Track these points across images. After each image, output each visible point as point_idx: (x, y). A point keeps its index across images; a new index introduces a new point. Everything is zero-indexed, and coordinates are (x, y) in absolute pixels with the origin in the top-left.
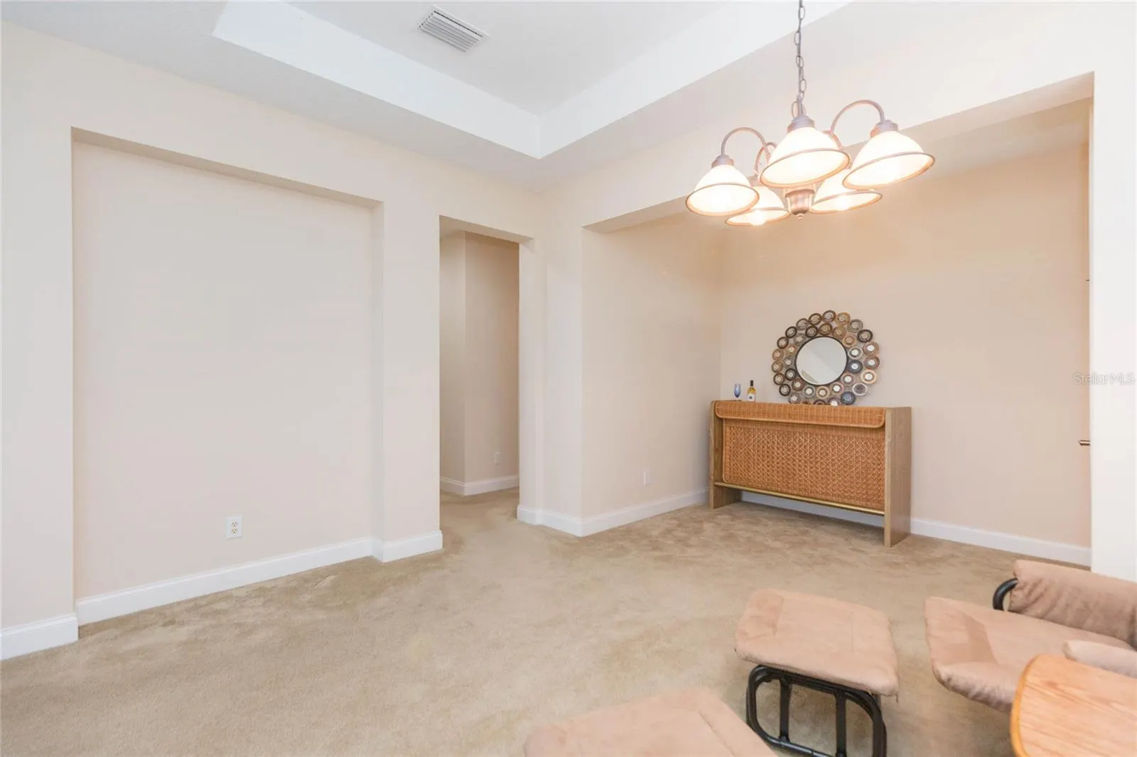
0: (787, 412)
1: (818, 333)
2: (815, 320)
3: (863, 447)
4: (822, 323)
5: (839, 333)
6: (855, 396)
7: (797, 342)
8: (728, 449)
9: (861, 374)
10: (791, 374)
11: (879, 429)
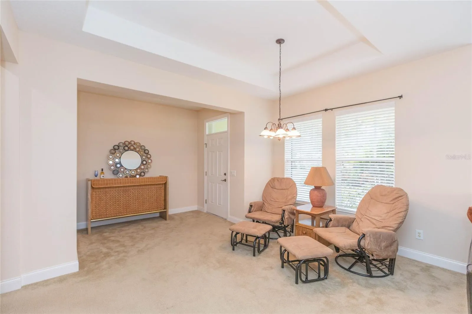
0: (132, 181)
1: (129, 149)
2: (127, 143)
3: (156, 190)
4: (130, 145)
5: (138, 149)
6: (144, 173)
7: (120, 152)
8: (94, 202)
9: (147, 165)
10: (118, 166)
11: (163, 184)
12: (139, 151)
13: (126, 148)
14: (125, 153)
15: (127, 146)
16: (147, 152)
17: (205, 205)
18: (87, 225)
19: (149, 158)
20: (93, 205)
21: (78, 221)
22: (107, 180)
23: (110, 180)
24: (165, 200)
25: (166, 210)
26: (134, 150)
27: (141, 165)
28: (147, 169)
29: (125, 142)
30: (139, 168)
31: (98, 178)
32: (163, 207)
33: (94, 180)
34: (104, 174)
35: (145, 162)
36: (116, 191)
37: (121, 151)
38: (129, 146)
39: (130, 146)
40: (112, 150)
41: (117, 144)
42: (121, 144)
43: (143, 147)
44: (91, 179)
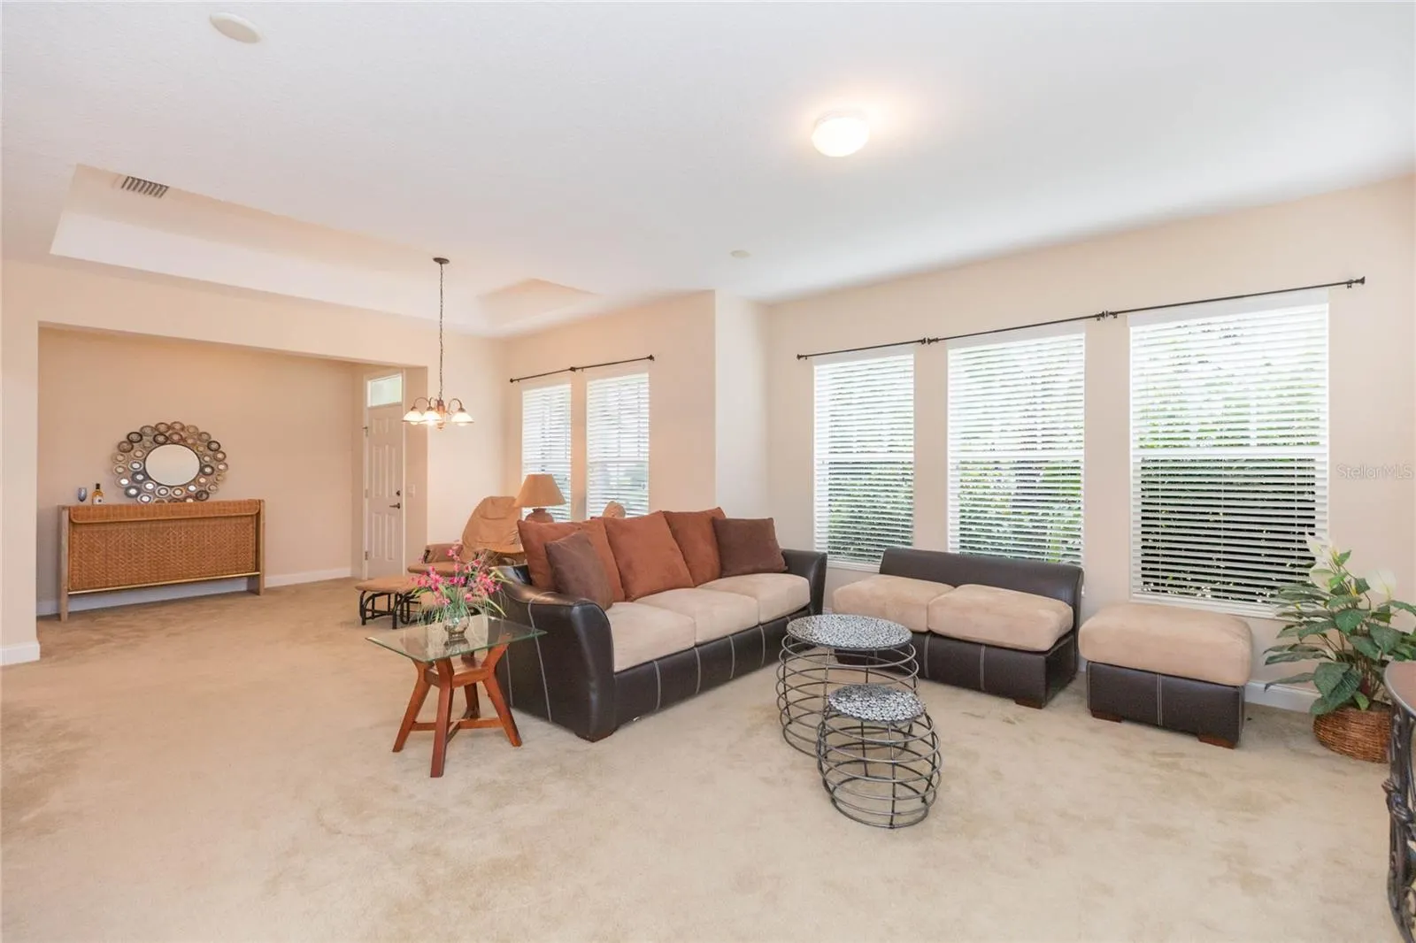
0: (173, 510)
1: (168, 440)
2: (162, 428)
3: (235, 530)
4: (170, 432)
5: (190, 441)
6: (208, 494)
7: (145, 447)
8: (76, 555)
9: (214, 476)
10: (140, 477)
11: (252, 516)
12: (194, 444)
13: (161, 439)
14: (157, 449)
15: (161, 434)
16: (214, 446)
17: (366, 563)
18: (59, 606)
19: (220, 461)
20: (74, 561)
21: (39, 599)
22: (108, 507)
23: (115, 507)
24: (257, 552)
25: (258, 573)
26: (182, 442)
27: (198, 475)
28: (215, 484)
29: (156, 426)
30: (194, 481)
31: (87, 502)
32: (251, 565)
33: (76, 509)
34: (102, 496)
35: (208, 470)
36: (133, 531)
37: (148, 444)
38: (167, 434)
39: (170, 435)
40: (124, 442)
41: (138, 431)
42: (148, 431)
43: (205, 437)
44: (68, 505)
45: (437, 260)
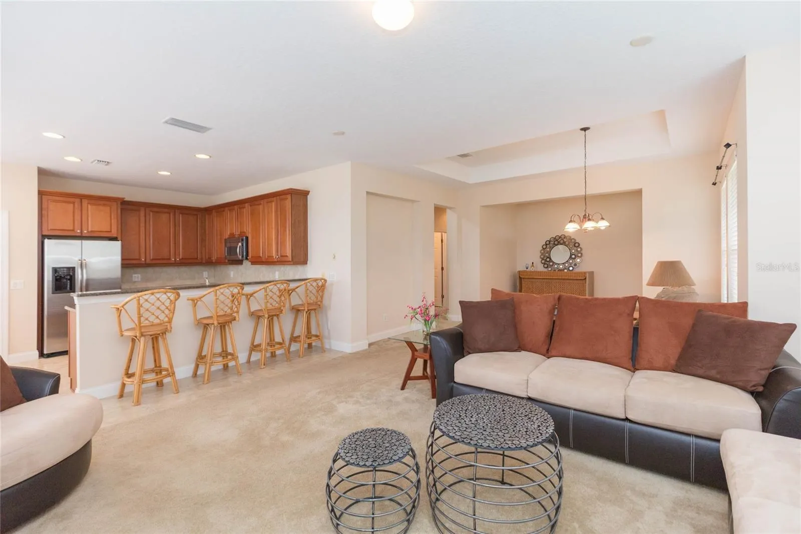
9: (575, 259)
10: (548, 260)
12: (568, 244)
13: (556, 243)
14: (555, 247)
16: (577, 245)
19: (579, 252)
22: (536, 272)
23: (539, 272)
26: (564, 244)
27: (569, 258)
29: (556, 237)
30: (568, 262)
31: (528, 269)
33: (524, 272)
34: (534, 267)
35: (573, 256)
37: (552, 245)
38: (559, 241)
40: (544, 245)
41: (549, 240)
42: (552, 239)
43: (573, 241)
45: (582, 129)
